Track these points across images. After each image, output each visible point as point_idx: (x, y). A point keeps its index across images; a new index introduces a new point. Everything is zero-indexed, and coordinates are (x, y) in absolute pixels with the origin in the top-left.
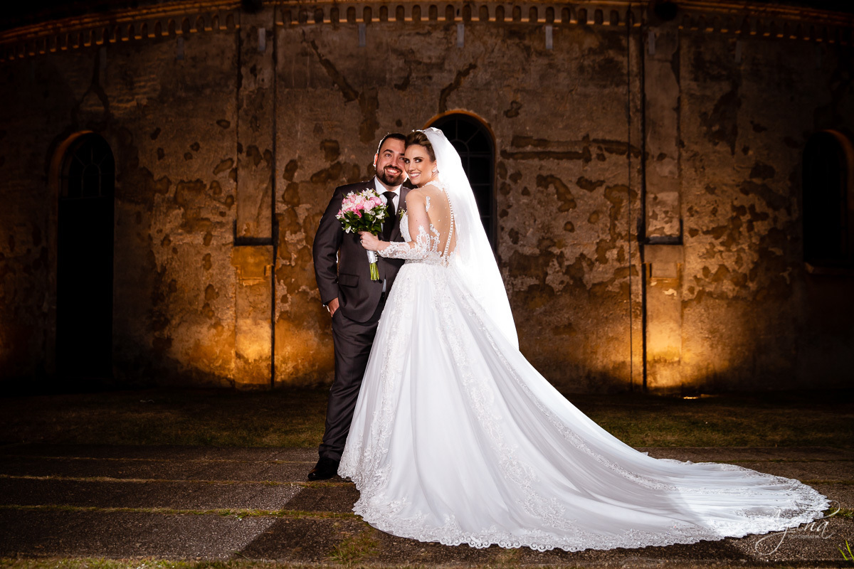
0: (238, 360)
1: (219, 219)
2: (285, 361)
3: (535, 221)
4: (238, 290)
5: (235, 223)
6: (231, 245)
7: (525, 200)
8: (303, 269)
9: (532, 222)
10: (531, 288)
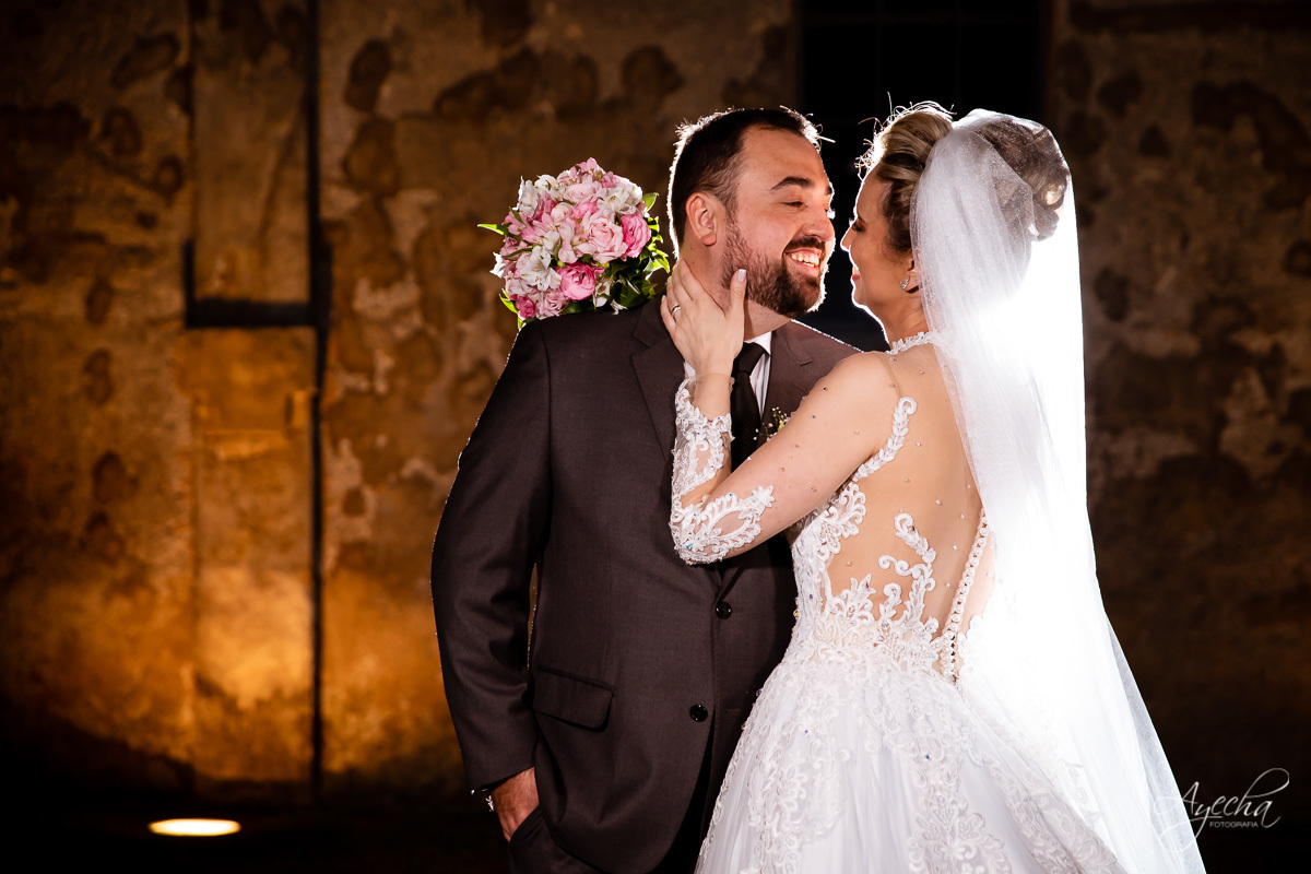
0: (203, 703)
1: (131, 236)
2: (356, 705)
3: (1185, 241)
4: (202, 472)
5: (189, 251)
6: (176, 325)
7: (1150, 172)
8: (414, 405)
9: (1174, 245)
10: (1169, 467)
